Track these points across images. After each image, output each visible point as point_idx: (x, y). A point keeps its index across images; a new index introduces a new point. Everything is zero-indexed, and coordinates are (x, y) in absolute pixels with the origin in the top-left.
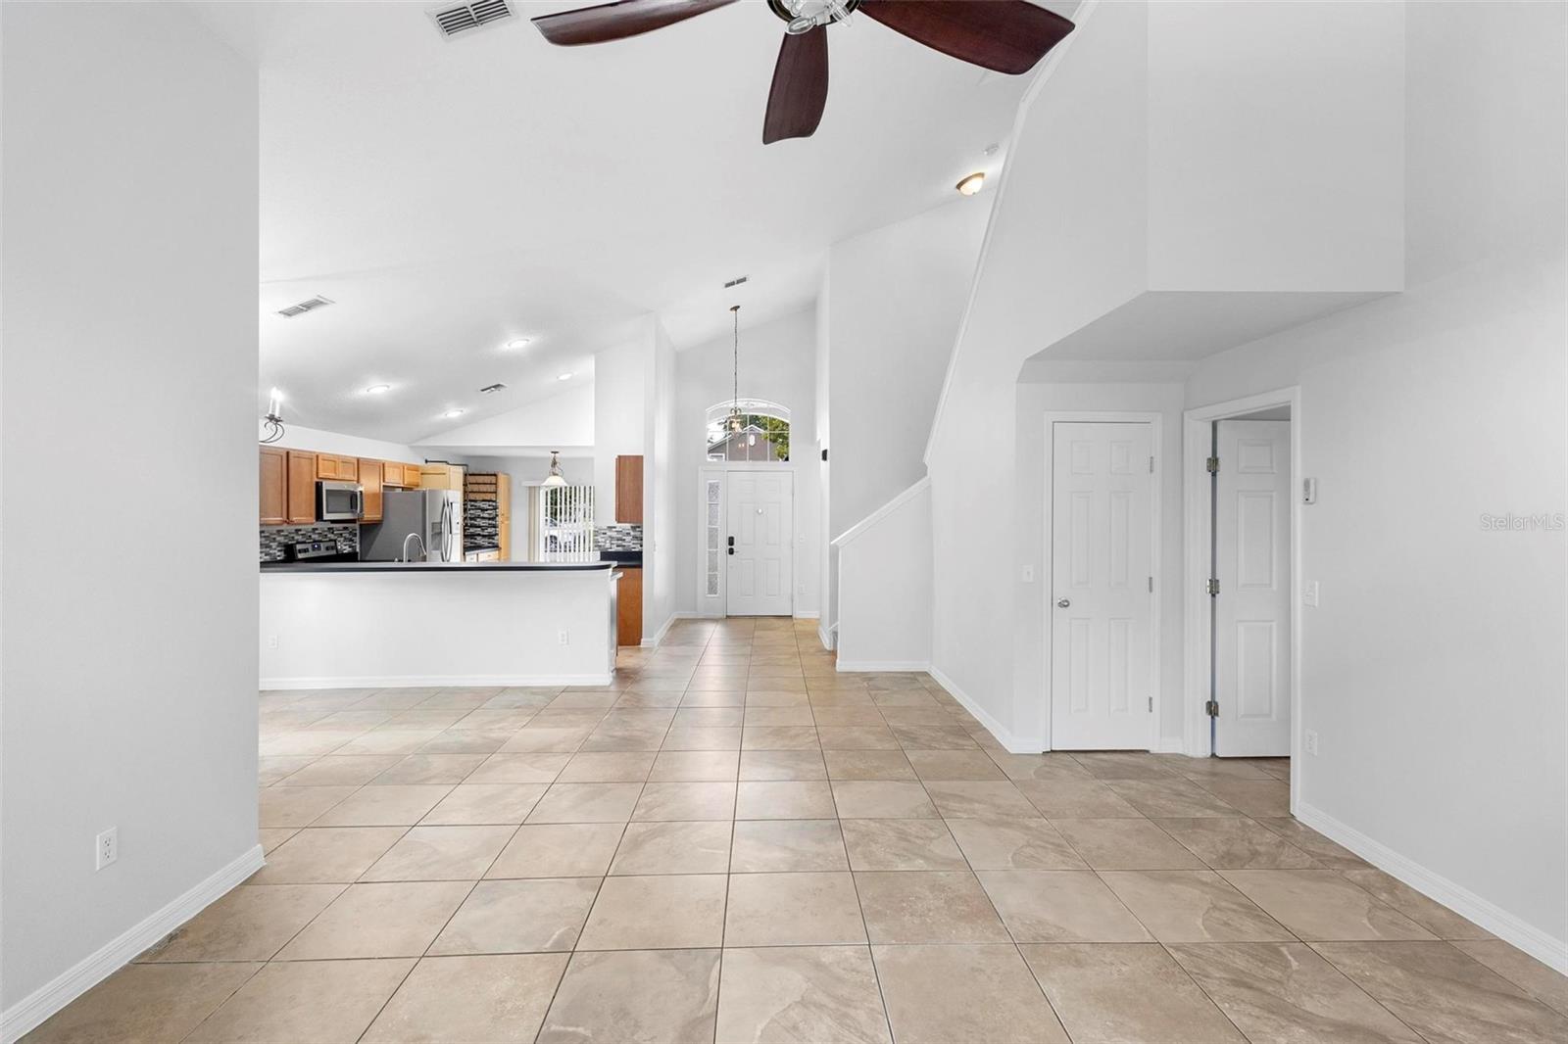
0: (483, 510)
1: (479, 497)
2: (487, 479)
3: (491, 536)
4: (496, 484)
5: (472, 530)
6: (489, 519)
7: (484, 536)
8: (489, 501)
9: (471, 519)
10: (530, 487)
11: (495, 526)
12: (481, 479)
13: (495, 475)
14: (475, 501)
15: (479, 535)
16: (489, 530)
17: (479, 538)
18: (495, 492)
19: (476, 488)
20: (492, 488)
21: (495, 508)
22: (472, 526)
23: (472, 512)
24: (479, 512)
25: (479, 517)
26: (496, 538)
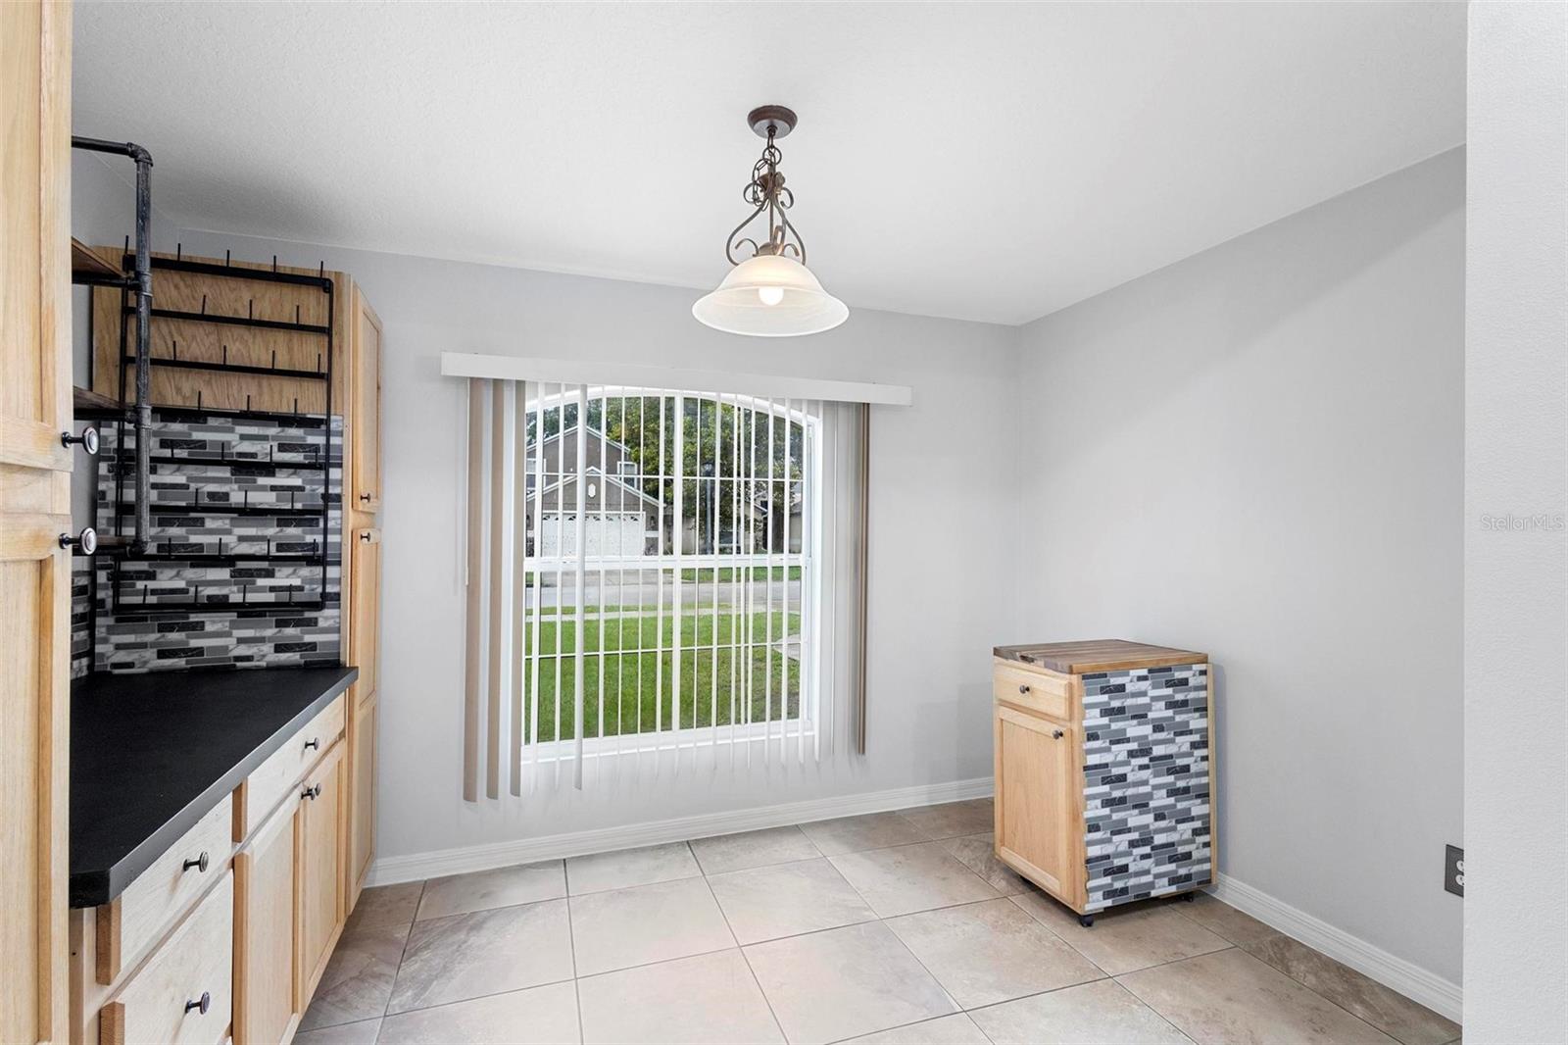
0: (247, 468)
1: (217, 393)
2: (272, 303)
3: (291, 610)
4: (326, 331)
5: (168, 579)
6: (285, 517)
7: (248, 612)
8: (285, 421)
9: (165, 514)
10: (475, 382)
11: (317, 557)
12: (233, 298)
13: (323, 284)
14: (197, 416)
15: (219, 605)
16: (285, 577)
17: (213, 622)
18: (323, 377)
19: (198, 344)
20: (305, 353)
21: (323, 462)
22: (171, 555)
23: (168, 476)
24: (216, 481)
25: (219, 505)
26: (326, 617)
